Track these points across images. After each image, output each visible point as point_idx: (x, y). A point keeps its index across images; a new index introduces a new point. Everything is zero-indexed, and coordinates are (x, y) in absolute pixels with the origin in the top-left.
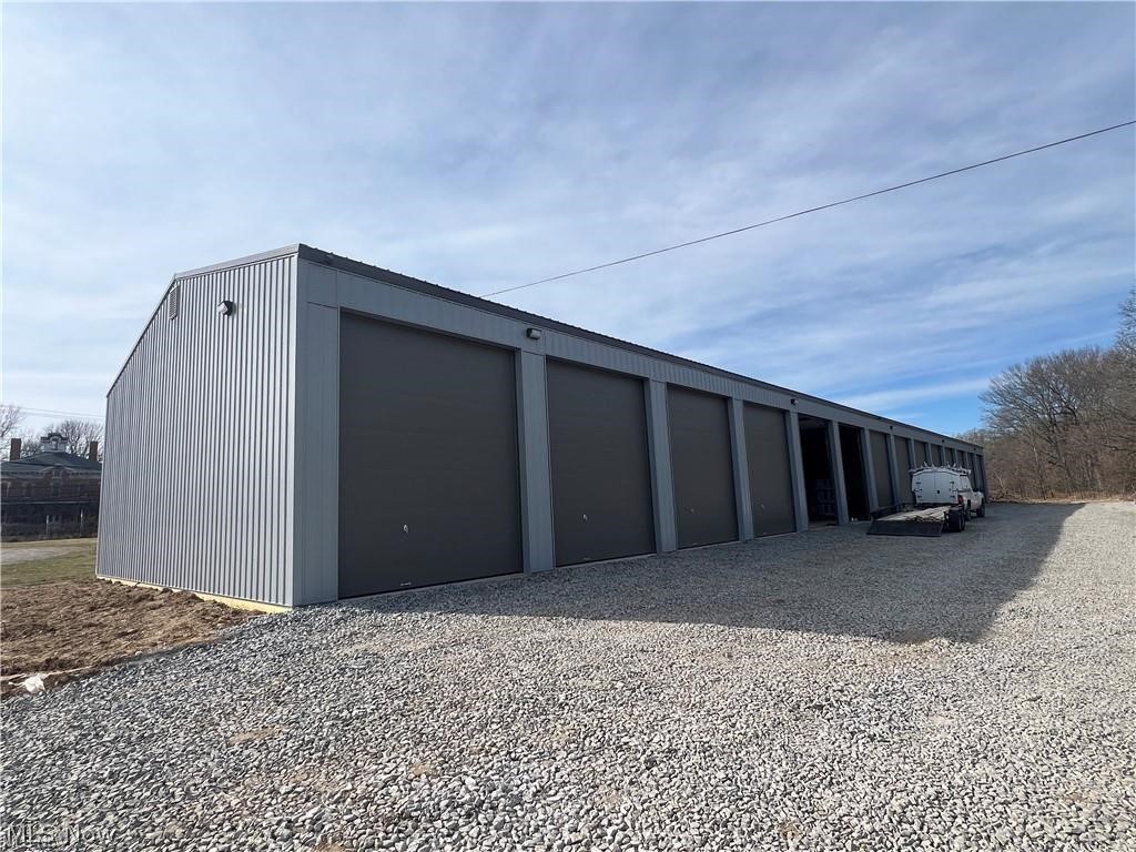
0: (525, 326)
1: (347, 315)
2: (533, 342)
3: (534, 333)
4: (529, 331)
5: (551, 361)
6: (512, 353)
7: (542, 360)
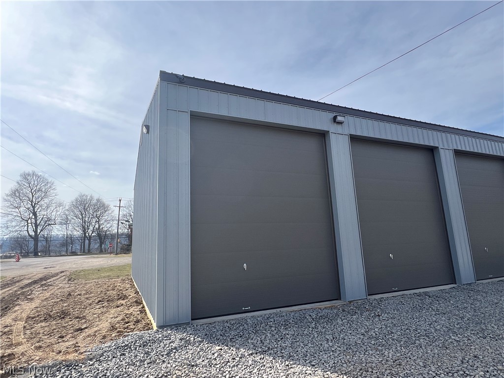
0: (332, 115)
1: (196, 117)
2: (339, 127)
3: (339, 119)
4: (335, 118)
5: (355, 139)
6: (323, 135)
7: (347, 140)
